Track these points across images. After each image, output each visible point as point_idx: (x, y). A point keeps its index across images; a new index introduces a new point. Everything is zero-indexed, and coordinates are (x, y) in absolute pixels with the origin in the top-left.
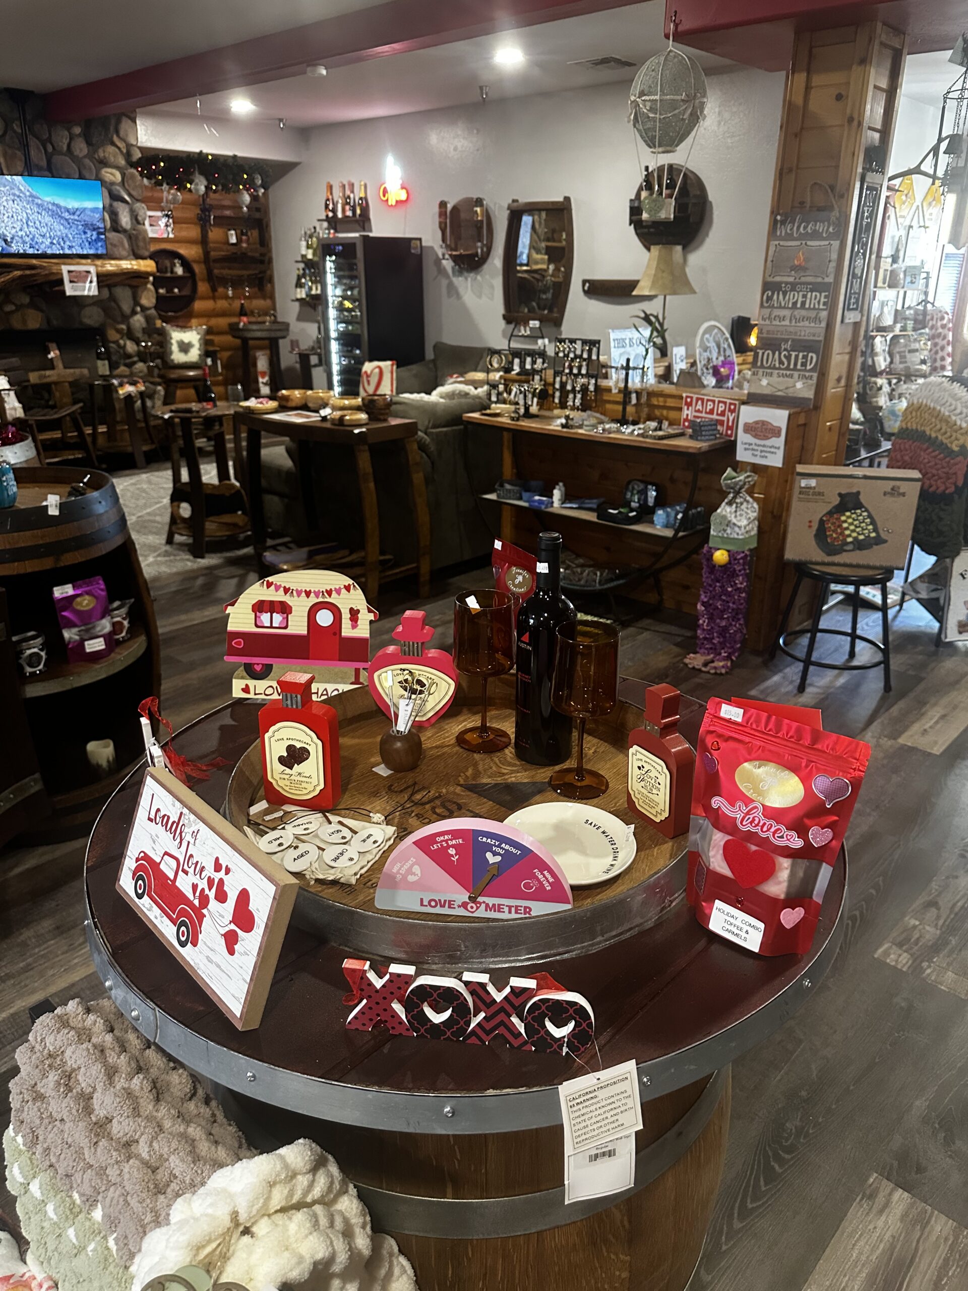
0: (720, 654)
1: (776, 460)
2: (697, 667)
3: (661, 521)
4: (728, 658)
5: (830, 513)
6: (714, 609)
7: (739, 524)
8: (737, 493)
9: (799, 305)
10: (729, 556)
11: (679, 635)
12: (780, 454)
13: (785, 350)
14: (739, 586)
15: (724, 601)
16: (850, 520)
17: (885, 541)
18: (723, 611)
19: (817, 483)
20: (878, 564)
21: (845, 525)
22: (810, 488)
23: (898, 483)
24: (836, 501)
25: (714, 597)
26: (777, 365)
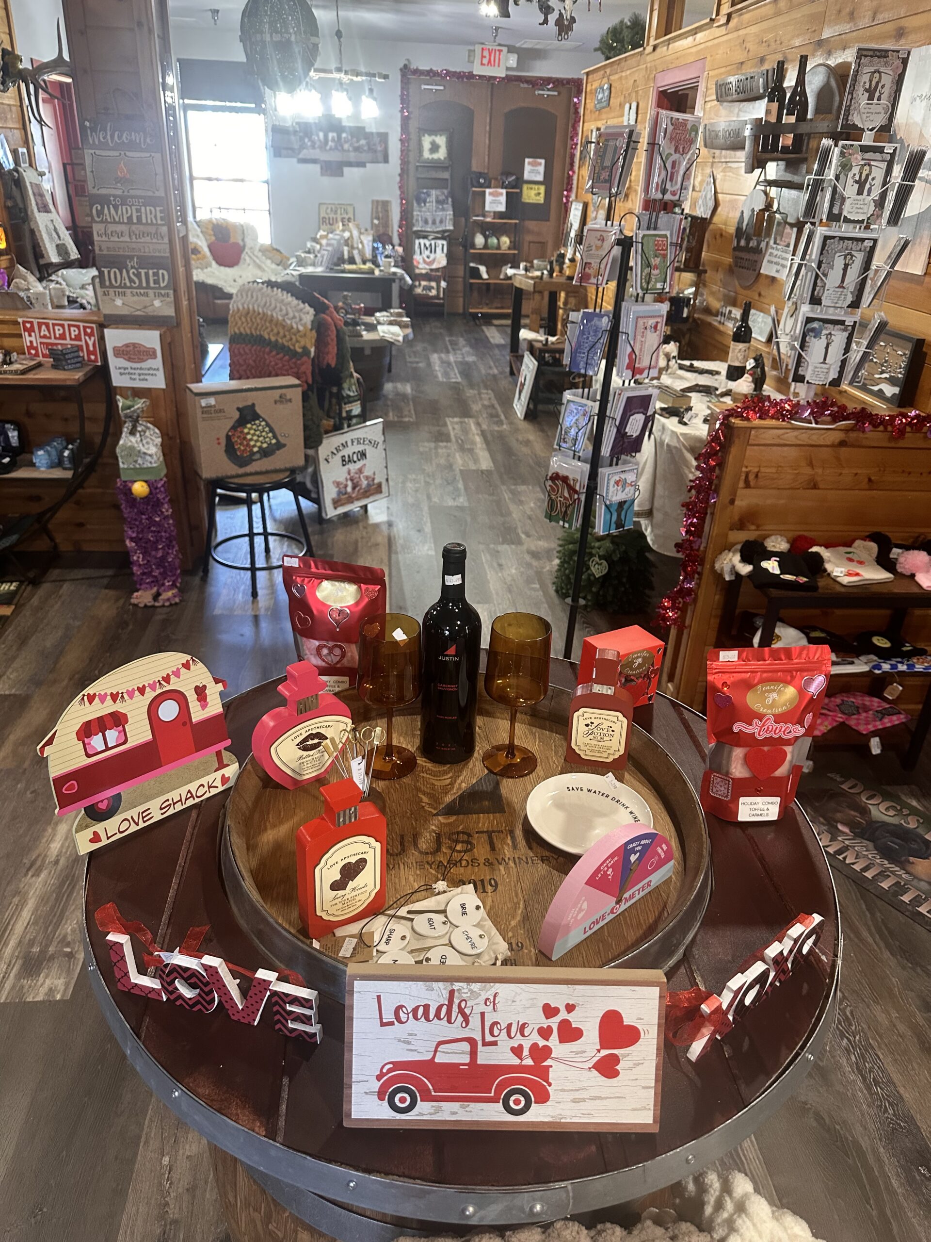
0: (163, 584)
1: (158, 382)
2: (149, 604)
3: (44, 462)
4: (174, 585)
5: (234, 428)
6: (146, 543)
7: (149, 452)
8: (135, 422)
9: (135, 221)
10: (149, 485)
11: (103, 577)
12: (161, 374)
13: (132, 267)
14: (166, 514)
15: (154, 532)
16: (252, 432)
17: (284, 445)
18: (156, 542)
19: (216, 401)
20: (283, 467)
21: (249, 437)
22: (211, 406)
23: (284, 391)
24: (237, 415)
25: (142, 531)
26: (128, 284)
